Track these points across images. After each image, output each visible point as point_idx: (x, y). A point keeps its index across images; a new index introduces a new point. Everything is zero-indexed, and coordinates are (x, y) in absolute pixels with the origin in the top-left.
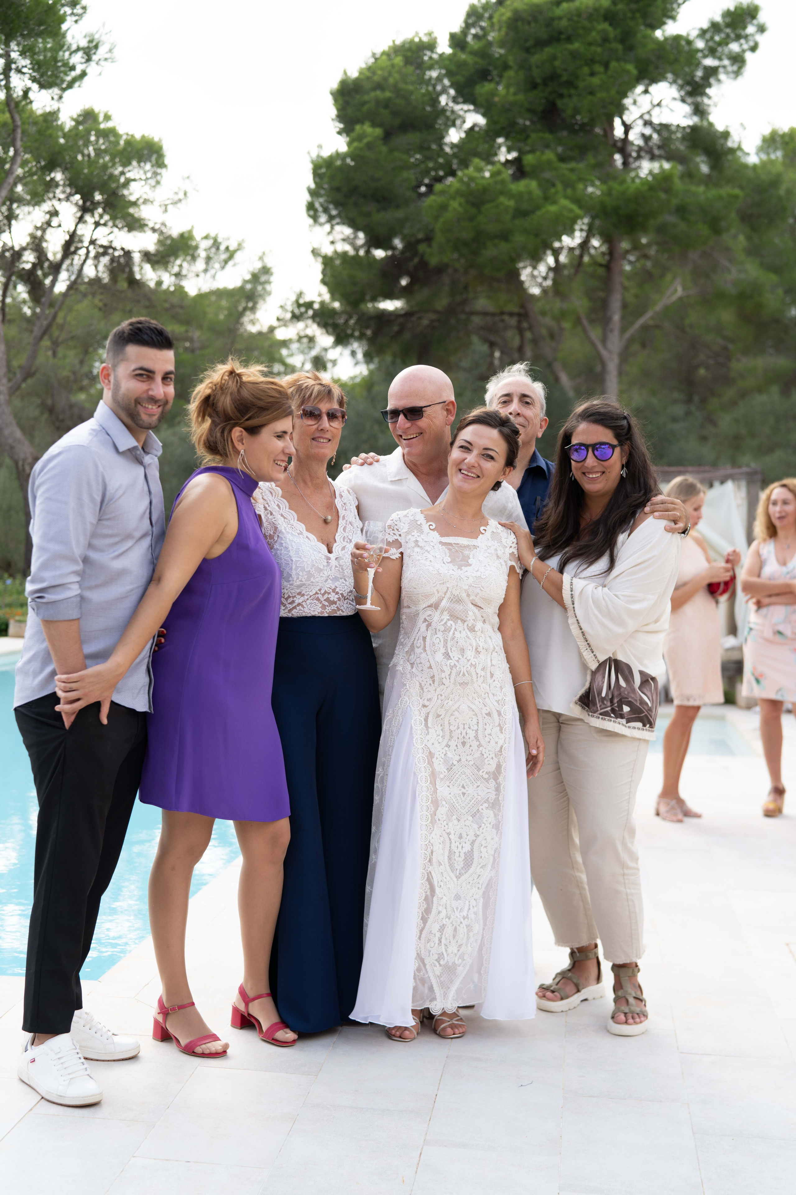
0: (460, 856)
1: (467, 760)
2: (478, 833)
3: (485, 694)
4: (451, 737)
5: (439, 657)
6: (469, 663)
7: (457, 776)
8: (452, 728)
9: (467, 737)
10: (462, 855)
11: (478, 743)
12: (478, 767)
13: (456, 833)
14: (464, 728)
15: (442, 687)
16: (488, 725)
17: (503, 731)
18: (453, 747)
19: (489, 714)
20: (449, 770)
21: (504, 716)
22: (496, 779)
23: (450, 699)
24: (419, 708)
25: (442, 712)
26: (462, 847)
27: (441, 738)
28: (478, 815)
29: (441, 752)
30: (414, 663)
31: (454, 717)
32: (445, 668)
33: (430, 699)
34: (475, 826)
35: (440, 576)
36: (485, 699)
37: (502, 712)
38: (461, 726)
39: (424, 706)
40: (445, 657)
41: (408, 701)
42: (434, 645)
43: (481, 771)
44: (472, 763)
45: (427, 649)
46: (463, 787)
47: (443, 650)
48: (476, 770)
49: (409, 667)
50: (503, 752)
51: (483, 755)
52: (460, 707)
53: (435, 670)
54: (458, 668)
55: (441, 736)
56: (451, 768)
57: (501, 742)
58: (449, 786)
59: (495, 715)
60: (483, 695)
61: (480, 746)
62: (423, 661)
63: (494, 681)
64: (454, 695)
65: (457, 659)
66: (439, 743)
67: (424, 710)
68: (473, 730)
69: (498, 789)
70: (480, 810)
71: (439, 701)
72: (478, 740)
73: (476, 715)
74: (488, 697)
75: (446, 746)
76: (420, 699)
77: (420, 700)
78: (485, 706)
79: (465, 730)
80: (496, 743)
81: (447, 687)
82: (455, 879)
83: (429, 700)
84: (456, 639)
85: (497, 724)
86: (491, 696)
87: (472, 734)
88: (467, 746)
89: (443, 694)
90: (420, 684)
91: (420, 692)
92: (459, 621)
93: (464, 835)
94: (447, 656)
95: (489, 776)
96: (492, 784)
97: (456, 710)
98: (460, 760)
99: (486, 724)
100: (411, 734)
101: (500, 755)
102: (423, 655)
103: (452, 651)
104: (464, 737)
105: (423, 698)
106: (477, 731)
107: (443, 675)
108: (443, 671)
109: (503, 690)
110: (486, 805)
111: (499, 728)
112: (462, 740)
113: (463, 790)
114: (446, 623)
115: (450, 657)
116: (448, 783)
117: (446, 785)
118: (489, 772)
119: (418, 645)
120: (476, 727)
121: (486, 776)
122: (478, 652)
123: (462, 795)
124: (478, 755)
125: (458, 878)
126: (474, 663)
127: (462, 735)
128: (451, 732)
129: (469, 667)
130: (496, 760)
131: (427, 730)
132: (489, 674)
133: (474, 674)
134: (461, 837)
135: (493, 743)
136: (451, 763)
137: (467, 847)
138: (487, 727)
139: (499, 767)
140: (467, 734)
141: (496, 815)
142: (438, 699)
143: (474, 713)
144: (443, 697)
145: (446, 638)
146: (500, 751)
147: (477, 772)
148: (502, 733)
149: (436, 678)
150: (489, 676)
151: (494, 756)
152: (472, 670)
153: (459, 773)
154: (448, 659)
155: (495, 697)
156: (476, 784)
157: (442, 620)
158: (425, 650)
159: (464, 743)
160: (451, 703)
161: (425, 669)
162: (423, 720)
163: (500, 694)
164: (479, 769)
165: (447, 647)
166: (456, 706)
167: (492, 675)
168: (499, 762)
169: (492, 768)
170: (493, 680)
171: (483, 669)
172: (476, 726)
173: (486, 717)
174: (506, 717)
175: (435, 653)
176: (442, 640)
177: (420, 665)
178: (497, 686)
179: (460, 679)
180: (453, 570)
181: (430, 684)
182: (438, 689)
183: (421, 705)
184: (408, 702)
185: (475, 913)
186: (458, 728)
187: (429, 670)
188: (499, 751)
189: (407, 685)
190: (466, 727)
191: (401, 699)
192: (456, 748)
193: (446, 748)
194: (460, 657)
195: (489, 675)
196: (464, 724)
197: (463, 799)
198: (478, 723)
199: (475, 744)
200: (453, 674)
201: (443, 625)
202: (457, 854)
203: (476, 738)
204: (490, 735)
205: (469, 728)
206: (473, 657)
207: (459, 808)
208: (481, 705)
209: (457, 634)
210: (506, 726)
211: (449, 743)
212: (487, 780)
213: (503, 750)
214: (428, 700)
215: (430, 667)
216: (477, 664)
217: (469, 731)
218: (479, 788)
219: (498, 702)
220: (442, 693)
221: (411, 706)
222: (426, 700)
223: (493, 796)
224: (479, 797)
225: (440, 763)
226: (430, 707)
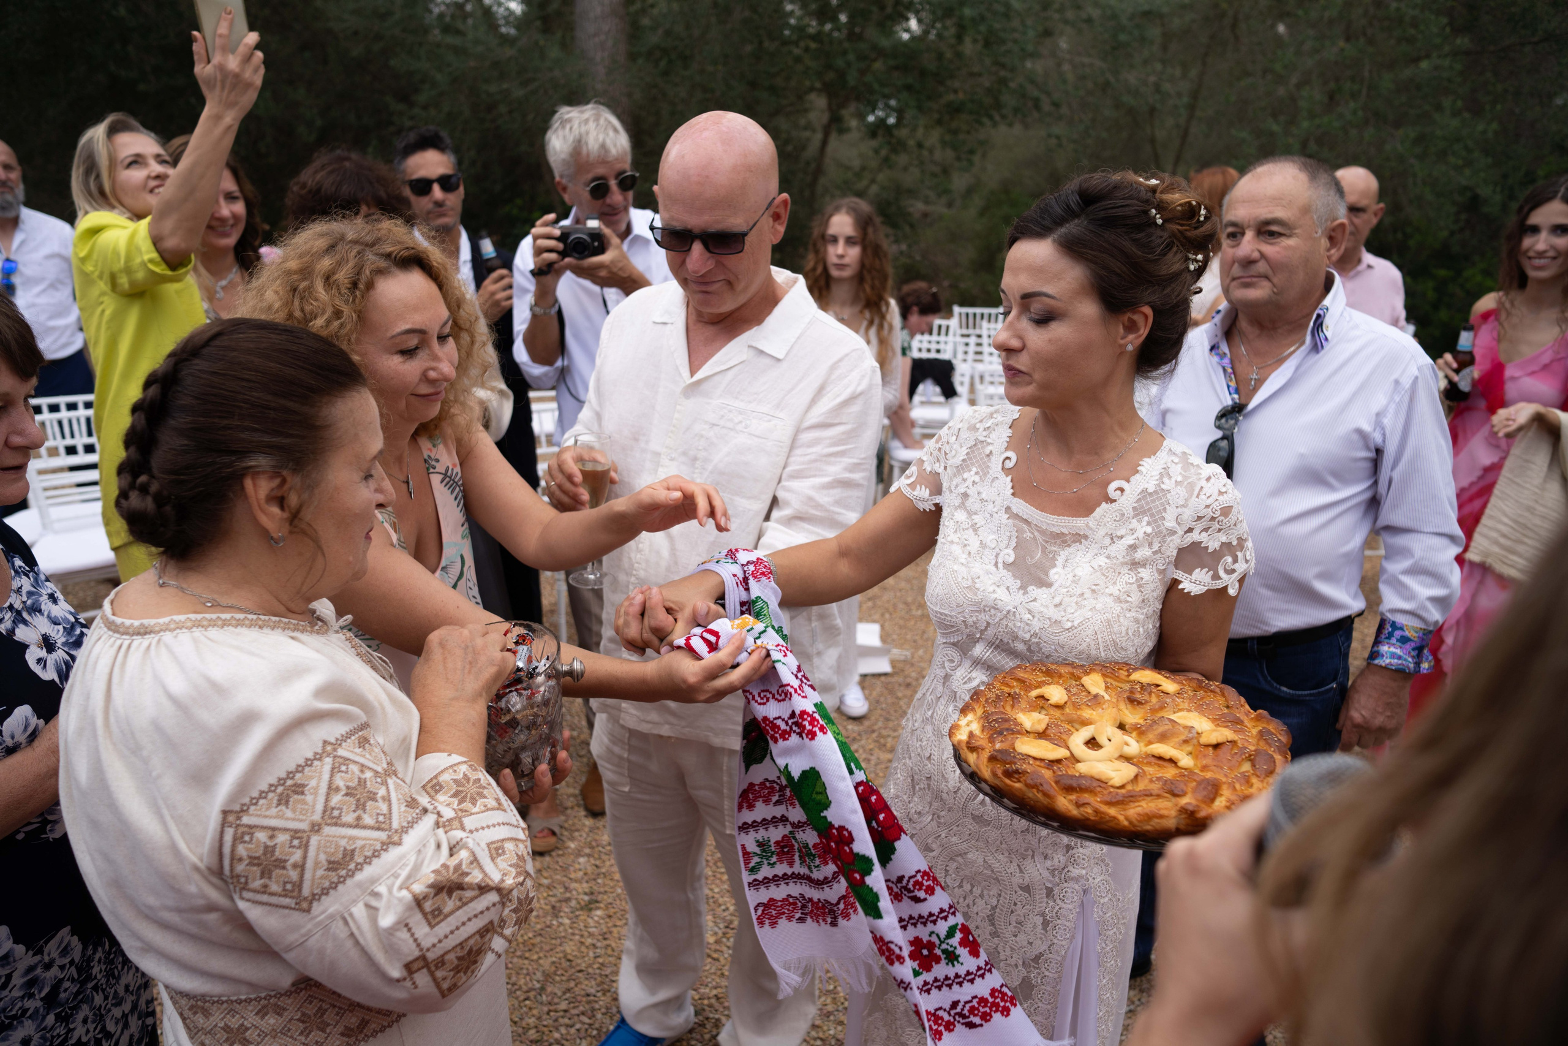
19: (1026, 889)
21: (1058, 901)
35: (976, 594)
38: (967, 887)
52: (970, 856)
61: (995, 934)
72: (993, 925)
74: (1033, 857)
78: (1021, 871)
99: (1015, 904)
104: (968, 906)
120: (994, 902)
157: (970, 680)
163: (1062, 858)
166: (963, 847)
180: (1008, 588)
190: (977, 891)
196: (973, 886)
198: (1000, 895)
203: (991, 919)
208: (1013, 868)
219: (1052, 872)
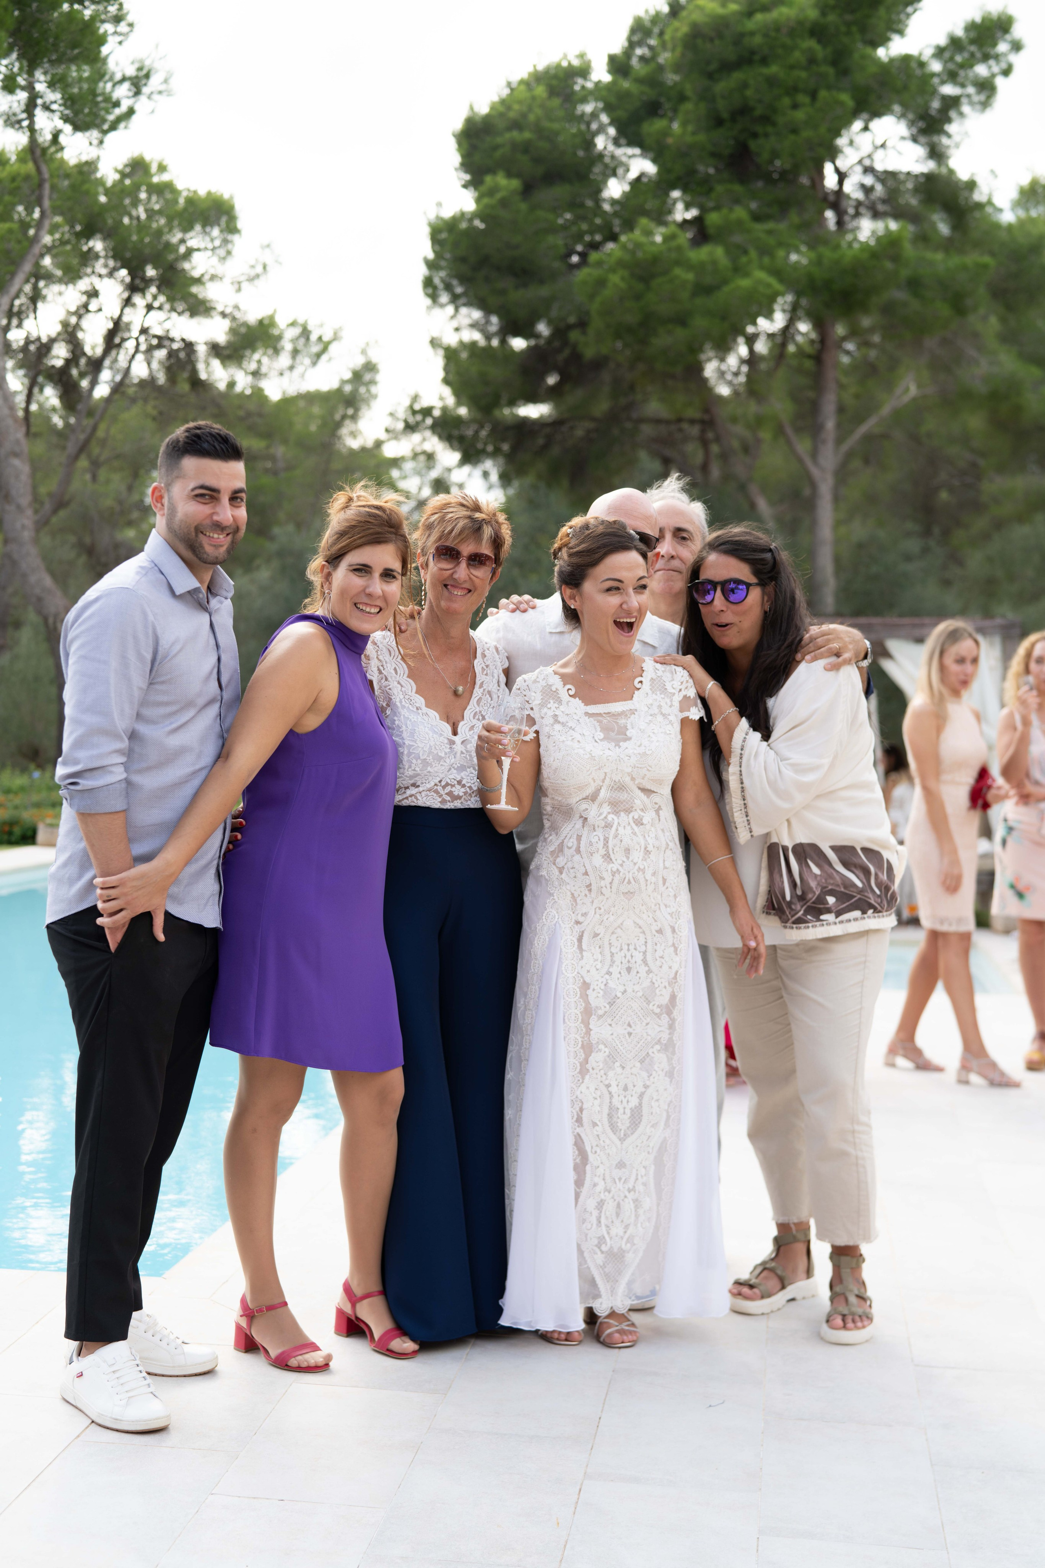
0: (624, 1113)
1: (633, 991)
2: (648, 1083)
3: (656, 905)
4: (613, 962)
5: (598, 860)
6: (637, 867)
7: (622, 1011)
8: (613, 950)
9: (633, 961)
10: (628, 1112)
11: (647, 968)
12: (647, 999)
13: (620, 1084)
14: (628, 950)
15: (601, 898)
16: (658, 945)
17: (678, 952)
18: (615, 975)
20: (611, 1004)
22: (669, 1013)
23: (611, 913)
24: (570, 925)
25: (600, 930)
26: (628, 1102)
27: (599, 964)
28: (648, 1059)
29: (600, 981)
30: (563, 867)
31: (615, 936)
32: (605, 875)
33: (585, 913)
34: (645, 1074)
36: (655, 912)
37: (676, 928)
39: (578, 923)
40: (606, 859)
41: (556, 915)
42: (591, 844)
43: (651, 1004)
44: (640, 994)
45: (581, 849)
46: (629, 1025)
47: (602, 852)
48: (645, 1003)
49: (556, 872)
50: (678, 979)
51: (654, 983)
53: (592, 878)
54: (621, 874)
55: (599, 960)
56: (614, 1002)
57: (675, 967)
58: (610, 1025)
59: (668, 931)
60: (653, 907)
62: (576, 866)
63: (667, 888)
64: (616, 908)
65: (621, 862)
66: (597, 970)
67: (578, 929)
68: (640, 952)
69: (671, 1027)
70: (650, 1053)
71: (597, 916)
73: (644, 932)
75: (607, 974)
76: (571, 913)
77: (573, 915)
79: (630, 952)
80: (670, 968)
81: (607, 899)
82: (618, 1142)
83: (585, 915)
84: (620, 836)
85: (670, 943)
86: (662, 907)
87: (639, 957)
88: (633, 972)
89: (602, 908)
90: (572, 894)
91: (572, 905)
92: (622, 814)
93: (630, 1086)
94: (607, 857)
95: (661, 1010)
96: (665, 1019)
97: (619, 927)
98: (625, 991)
100: (560, 958)
101: (675, 983)
102: (577, 858)
103: (615, 852)
105: (576, 913)
106: (645, 953)
107: (603, 883)
108: (602, 878)
109: (677, 900)
110: (658, 1047)
111: (672, 949)
112: (627, 966)
113: (629, 1029)
114: (606, 817)
115: (611, 859)
116: (609, 1021)
117: (606, 1023)
118: (661, 1005)
119: (570, 845)
121: (658, 1011)
122: (647, 852)
123: (627, 1036)
124: (647, 983)
125: (622, 1140)
126: (642, 867)
127: (627, 959)
128: (612, 955)
129: (636, 873)
130: (670, 989)
131: (581, 953)
132: (661, 879)
133: (642, 881)
134: (626, 1089)
135: (665, 967)
136: (613, 995)
137: (634, 1102)
138: (658, 947)
139: (673, 997)
140: (632, 956)
141: (669, 1060)
142: (595, 913)
143: (641, 930)
144: (602, 910)
145: (607, 836)
146: (675, 978)
147: (647, 1006)
148: (677, 954)
149: (594, 887)
151: (667, 984)
152: (640, 876)
153: (625, 1008)
154: (609, 863)
155: (668, 909)
156: (645, 1022)
158: (578, 851)
159: (629, 970)
160: (612, 918)
161: (579, 875)
162: (576, 941)
164: (649, 1003)
165: (608, 847)
168: (673, 992)
169: (665, 1000)
170: (665, 887)
171: (654, 874)
172: (644, 947)
173: (657, 934)
174: (681, 934)
175: (592, 855)
176: (602, 838)
177: (572, 871)
178: (670, 894)
179: (624, 888)
181: (586, 895)
182: (595, 901)
183: (573, 921)
184: (557, 917)
185: (644, 1184)
186: (621, 950)
187: (585, 876)
188: (673, 978)
189: (555, 894)
191: (546, 912)
192: (619, 976)
193: (607, 976)
194: (625, 859)
195: (661, 882)
197: (629, 1040)
199: (643, 969)
200: (616, 881)
201: (603, 820)
202: (621, 1111)
204: (662, 957)
205: (635, 949)
206: (641, 858)
207: (624, 1051)
209: (621, 831)
210: (682, 945)
211: (611, 970)
212: (658, 1016)
213: (678, 976)
214: (582, 915)
215: (586, 873)
216: (646, 867)
217: (635, 953)
218: (649, 1026)
220: (601, 906)
221: (561, 922)
222: (580, 915)
223: (665, 1036)
224: (649, 1038)
225: (599, 995)
226: (585, 924)
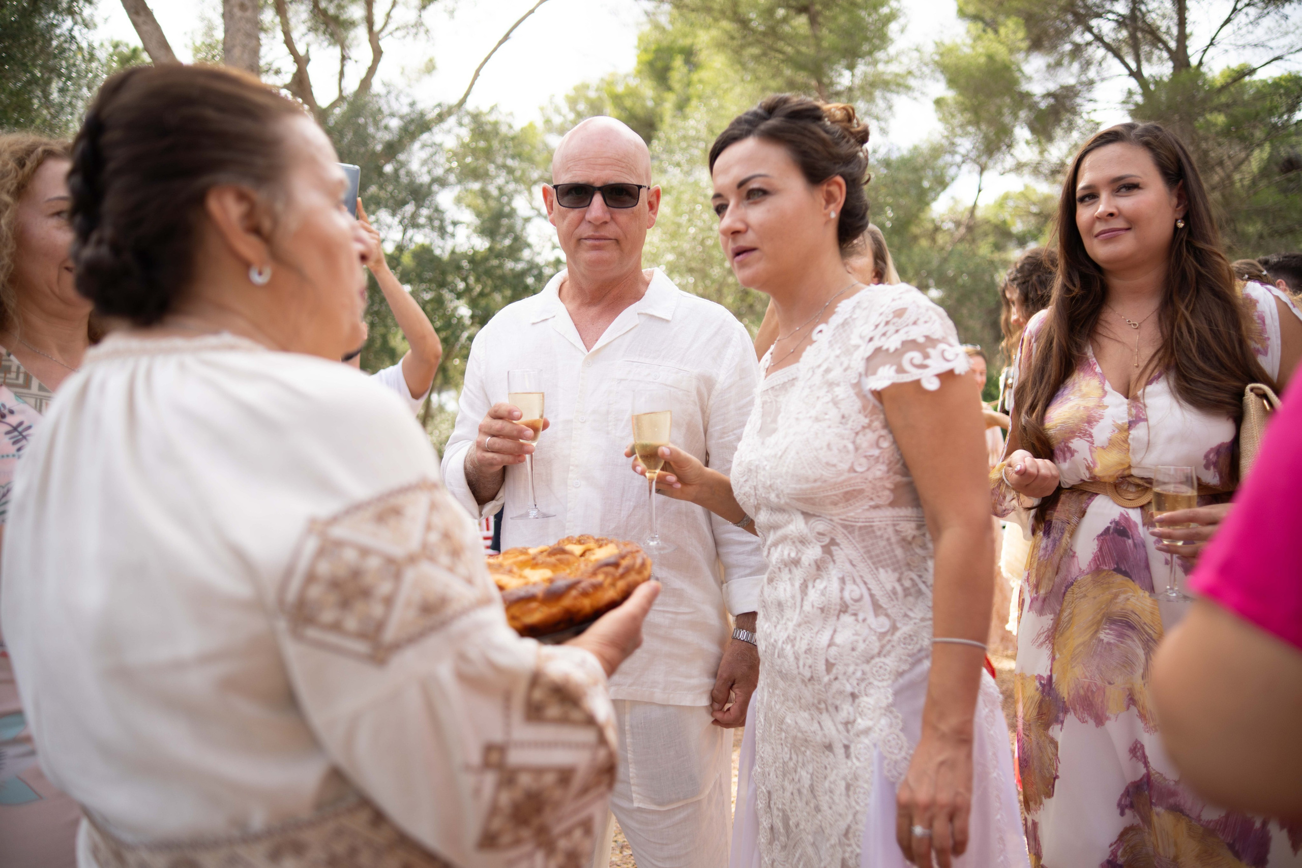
17: (851, 793)
19: (829, 747)
21: (854, 760)
59: (840, 751)
63: (836, 679)
73: (809, 742)
78: (822, 728)
80: (838, 815)
85: (841, 774)
86: (831, 710)
111: (843, 783)
130: (838, 852)
132: (823, 662)
150: (824, 667)
167: (829, 666)
170: (832, 676)
171: (808, 651)
195: (822, 667)
208: (815, 725)
219: (845, 726)
